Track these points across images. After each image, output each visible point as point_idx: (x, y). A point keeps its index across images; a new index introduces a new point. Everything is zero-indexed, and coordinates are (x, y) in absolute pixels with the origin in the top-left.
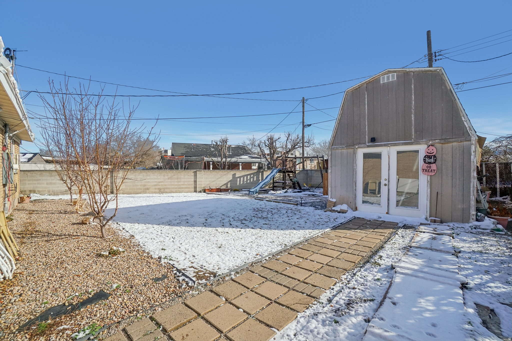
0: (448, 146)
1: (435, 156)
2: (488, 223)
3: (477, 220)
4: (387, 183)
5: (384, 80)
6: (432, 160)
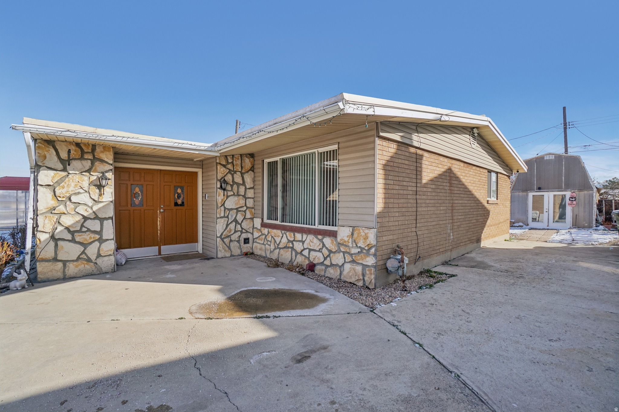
0: (582, 193)
1: (575, 198)
2: (601, 227)
3: (596, 227)
4: (547, 210)
5: (547, 158)
6: (574, 200)
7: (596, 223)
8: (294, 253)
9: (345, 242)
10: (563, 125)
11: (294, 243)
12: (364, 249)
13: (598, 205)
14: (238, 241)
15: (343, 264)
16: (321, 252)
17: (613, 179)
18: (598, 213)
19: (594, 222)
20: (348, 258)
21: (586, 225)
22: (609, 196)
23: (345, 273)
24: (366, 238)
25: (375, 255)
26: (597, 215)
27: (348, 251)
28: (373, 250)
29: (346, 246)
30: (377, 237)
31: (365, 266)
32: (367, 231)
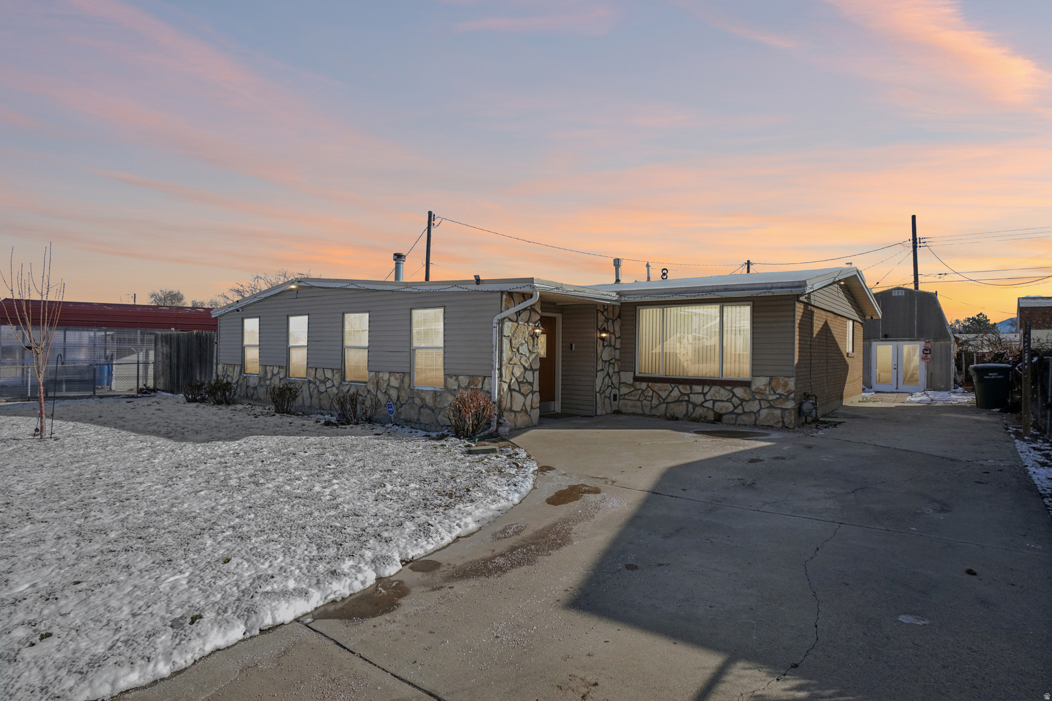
0: (938, 344)
1: (930, 349)
3: (955, 388)
4: (896, 367)
5: (895, 294)
6: (928, 352)
7: (955, 383)
8: (690, 406)
9: (761, 390)
10: (911, 242)
11: (691, 396)
12: (783, 395)
13: (956, 360)
14: (609, 398)
15: (759, 411)
16: (731, 402)
17: (978, 316)
18: (956, 371)
19: (952, 383)
20: (764, 404)
21: (943, 386)
22: (970, 348)
23: (761, 418)
24: (786, 385)
25: (793, 399)
26: (955, 375)
27: (765, 398)
28: (792, 395)
29: (762, 394)
30: (796, 384)
31: (783, 410)
32: (786, 379)
